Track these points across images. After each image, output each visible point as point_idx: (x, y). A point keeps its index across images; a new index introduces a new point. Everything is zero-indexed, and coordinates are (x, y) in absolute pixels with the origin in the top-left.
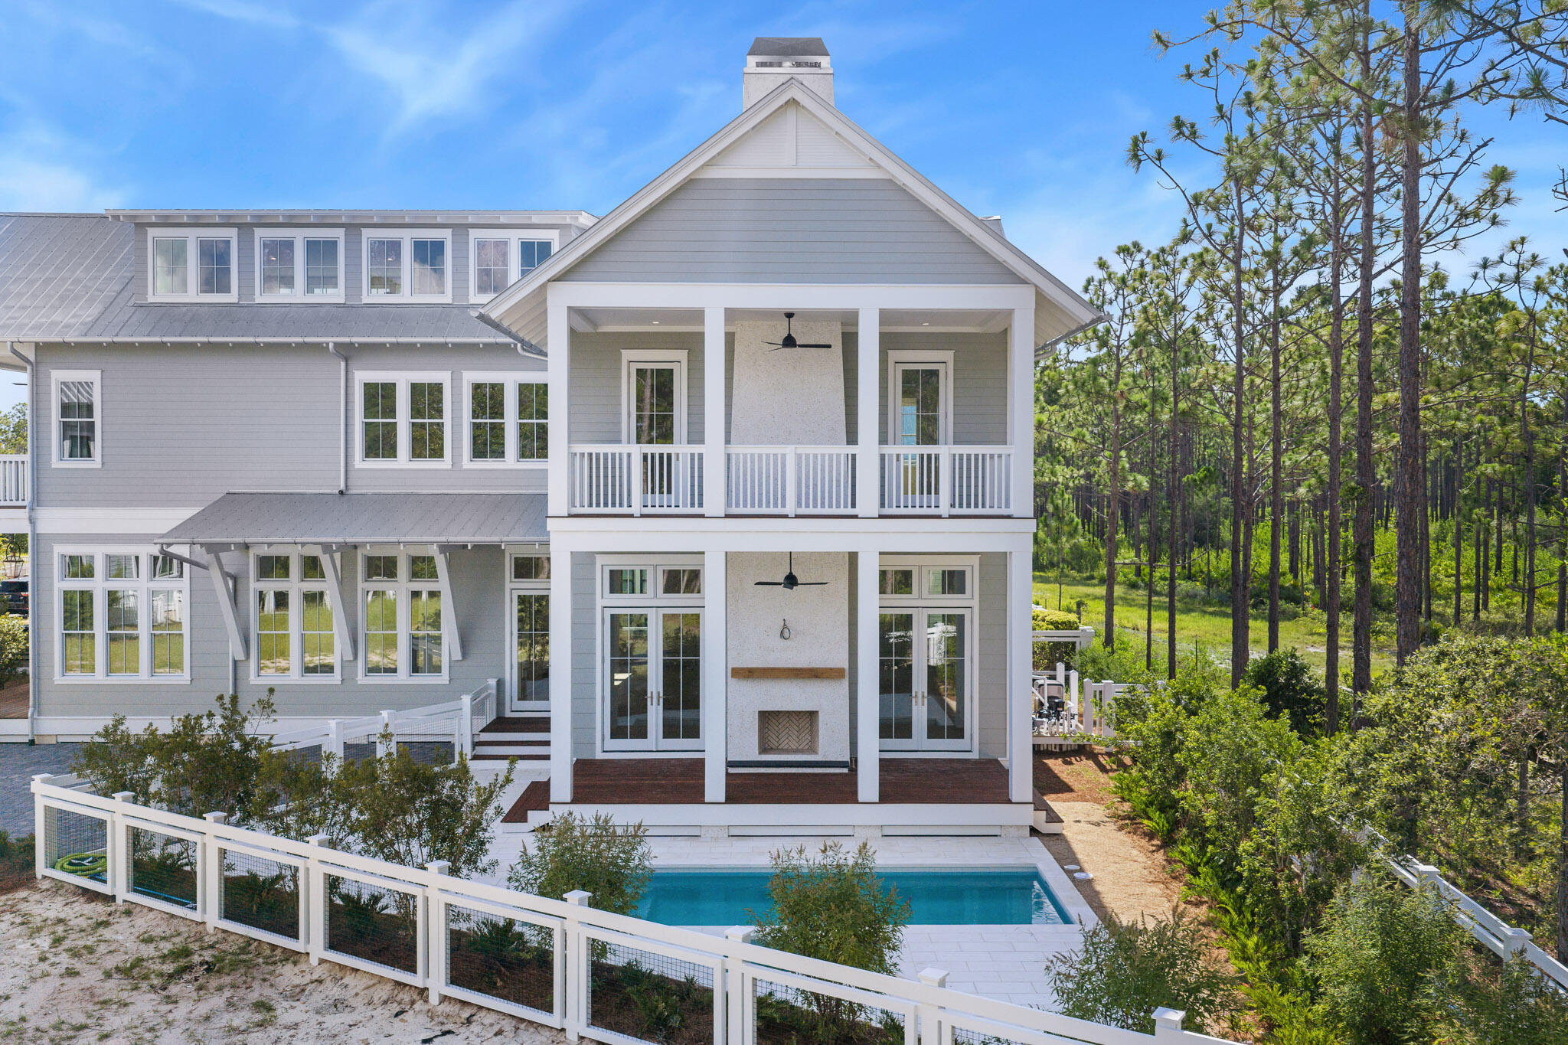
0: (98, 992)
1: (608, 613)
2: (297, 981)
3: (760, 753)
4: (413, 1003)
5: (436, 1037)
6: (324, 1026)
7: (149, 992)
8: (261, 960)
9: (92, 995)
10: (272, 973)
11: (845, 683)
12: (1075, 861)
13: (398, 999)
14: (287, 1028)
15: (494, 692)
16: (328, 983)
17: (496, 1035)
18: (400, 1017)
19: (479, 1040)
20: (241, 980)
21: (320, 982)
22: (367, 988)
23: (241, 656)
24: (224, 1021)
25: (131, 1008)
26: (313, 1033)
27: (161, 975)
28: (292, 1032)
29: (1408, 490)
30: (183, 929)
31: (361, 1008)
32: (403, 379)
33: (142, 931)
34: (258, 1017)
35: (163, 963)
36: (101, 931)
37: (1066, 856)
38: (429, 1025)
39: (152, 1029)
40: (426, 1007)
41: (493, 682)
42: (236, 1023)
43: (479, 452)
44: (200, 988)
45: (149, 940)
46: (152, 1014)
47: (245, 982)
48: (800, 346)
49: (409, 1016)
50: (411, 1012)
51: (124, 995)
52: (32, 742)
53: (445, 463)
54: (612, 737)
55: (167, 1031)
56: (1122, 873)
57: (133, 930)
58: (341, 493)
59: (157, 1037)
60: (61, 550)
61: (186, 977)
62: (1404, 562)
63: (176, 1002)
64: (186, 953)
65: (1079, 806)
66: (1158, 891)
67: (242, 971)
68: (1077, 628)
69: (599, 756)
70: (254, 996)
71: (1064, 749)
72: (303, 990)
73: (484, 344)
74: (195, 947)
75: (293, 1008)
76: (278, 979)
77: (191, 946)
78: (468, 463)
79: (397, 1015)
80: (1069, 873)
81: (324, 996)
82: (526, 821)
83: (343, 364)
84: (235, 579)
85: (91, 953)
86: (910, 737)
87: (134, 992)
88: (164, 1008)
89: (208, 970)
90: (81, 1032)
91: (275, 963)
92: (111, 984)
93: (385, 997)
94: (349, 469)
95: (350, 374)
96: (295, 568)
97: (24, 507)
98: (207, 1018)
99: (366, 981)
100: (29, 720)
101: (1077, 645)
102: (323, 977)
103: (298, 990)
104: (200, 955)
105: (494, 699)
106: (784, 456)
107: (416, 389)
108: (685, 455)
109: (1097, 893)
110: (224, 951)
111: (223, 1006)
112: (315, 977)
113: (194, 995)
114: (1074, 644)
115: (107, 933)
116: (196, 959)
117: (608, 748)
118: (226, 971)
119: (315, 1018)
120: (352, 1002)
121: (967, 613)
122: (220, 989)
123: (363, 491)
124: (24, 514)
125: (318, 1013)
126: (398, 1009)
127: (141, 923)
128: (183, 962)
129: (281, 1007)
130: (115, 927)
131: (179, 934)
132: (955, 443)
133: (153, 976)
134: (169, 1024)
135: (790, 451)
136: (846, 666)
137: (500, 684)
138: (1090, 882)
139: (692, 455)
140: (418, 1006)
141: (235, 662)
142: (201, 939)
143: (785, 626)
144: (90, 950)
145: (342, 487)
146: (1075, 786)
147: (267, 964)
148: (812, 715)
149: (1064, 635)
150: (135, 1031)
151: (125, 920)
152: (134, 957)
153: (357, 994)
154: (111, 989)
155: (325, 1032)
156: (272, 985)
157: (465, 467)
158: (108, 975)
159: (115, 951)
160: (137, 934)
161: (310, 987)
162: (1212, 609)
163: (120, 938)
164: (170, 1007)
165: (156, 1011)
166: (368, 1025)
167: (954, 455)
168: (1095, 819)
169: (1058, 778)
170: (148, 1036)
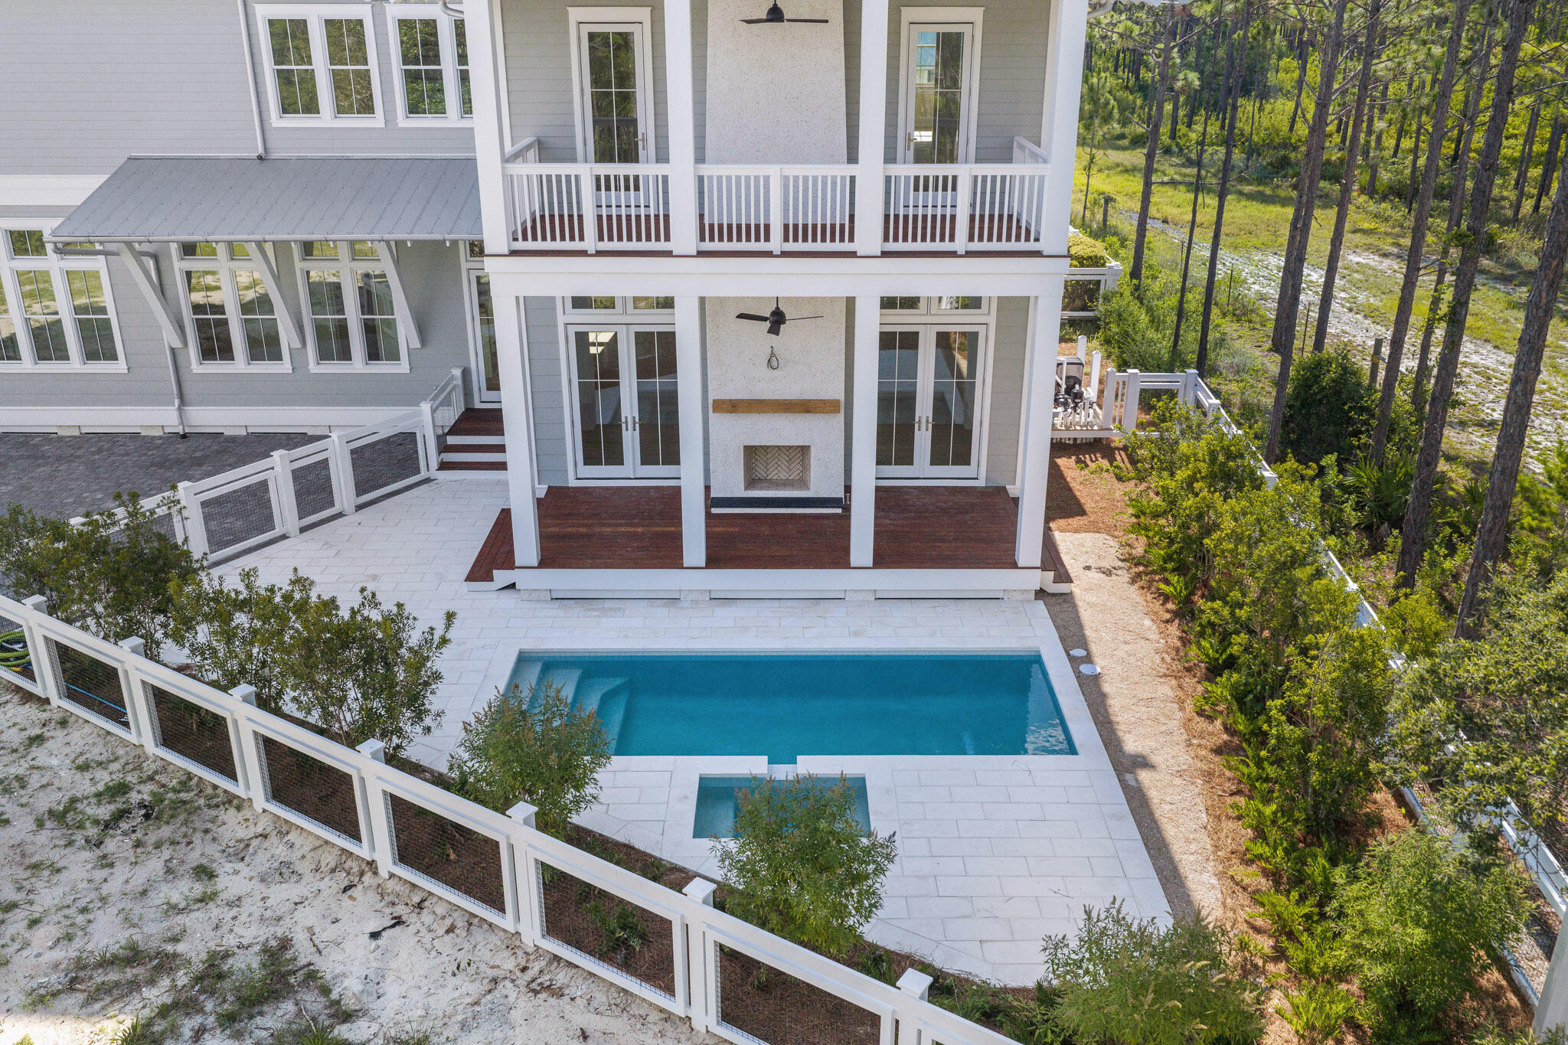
0: (29, 849)
1: (572, 330)
2: (242, 833)
3: (746, 488)
4: (362, 874)
5: (384, 929)
6: (269, 903)
7: (84, 848)
8: (202, 802)
9: (23, 855)
10: (213, 821)
11: (841, 417)
12: (1083, 643)
13: (346, 866)
14: (230, 904)
15: (459, 382)
16: (274, 839)
17: (448, 932)
18: (349, 893)
19: (431, 935)
20: (180, 833)
21: (265, 836)
22: (315, 849)
23: (177, 343)
24: (162, 895)
25: (63, 876)
26: (257, 915)
27: (96, 822)
28: (234, 911)
29: (1544, 301)
30: (121, 752)
31: (308, 877)
32: (314, 14)
33: (79, 750)
34: (198, 889)
35: (99, 803)
36: (35, 751)
37: (1072, 635)
38: (379, 906)
39: (84, 910)
40: (375, 881)
41: (457, 372)
42: (176, 898)
43: (415, 107)
44: (138, 844)
45: (84, 768)
46: (85, 885)
47: (185, 836)
48: (788, 20)
49: (355, 892)
50: (360, 887)
51: (55, 855)
53: (376, 121)
54: (585, 464)
55: (101, 912)
56: (1133, 660)
57: (67, 750)
58: (260, 158)
59: (90, 921)
61: (124, 826)
62: (1519, 388)
63: (111, 865)
64: (122, 789)
65: (1088, 538)
66: (1170, 693)
67: (182, 817)
68: (1103, 265)
69: (572, 483)
70: (194, 857)
71: (1078, 442)
72: (248, 845)
74: (131, 778)
75: (236, 872)
76: (220, 830)
77: (129, 778)
78: (404, 120)
79: (345, 890)
80: (1074, 661)
81: (268, 855)
82: (492, 580)
84: (155, 257)
85: (23, 787)
86: (911, 463)
87: (69, 850)
88: (100, 874)
89: (147, 816)
90: (10, 915)
91: (217, 806)
92: (43, 837)
93: (332, 865)
94: (266, 127)
95: (249, 8)
96: (221, 246)
98: (144, 893)
99: (310, 843)
101: (1102, 283)
102: (269, 830)
103: (242, 846)
104: (139, 792)
105: (460, 391)
106: (767, 179)
107: (332, 28)
109: (1104, 696)
110: (163, 786)
111: (161, 873)
112: (259, 830)
113: (130, 854)
114: (1098, 282)
115: (40, 755)
116: (134, 797)
117: (579, 474)
118: (166, 817)
119: (259, 888)
120: (299, 867)
121: (981, 330)
122: (158, 846)
123: (288, 156)
125: (263, 881)
126: (346, 883)
127: (77, 737)
128: (119, 804)
129: (225, 869)
130: (49, 744)
131: (116, 759)
132: (977, 161)
133: (88, 824)
134: (104, 900)
135: (774, 172)
136: (842, 397)
137: (466, 373)
138: (1096, 678)
140: (368, 878)
141: (173, 350)
142: (139, 768)
143: (772, 354)
144: (22, 782)
145: (261, 150)
146: (1088, 505)
147: (209, 807)
148: (804, 450)
149: (1088, 274)
150: (66, 912)
151: (60, 733)
152: (69, 795)
153: (303, 857)
154: (45, 844)
155: (268, 914)
156: (214, 839)
157: (401, 125)
158: (40, 824)
159: (48, 785)
160: (73, 756)
161: (255, 843)
162: (1247, 189)
163: (55, 762)
164: (105, 873)
165: (90, 881)
166: (315, 903)
167: (976, 177)
168: (1106, 564)
169: (1070, 490)
170: (80, 919)
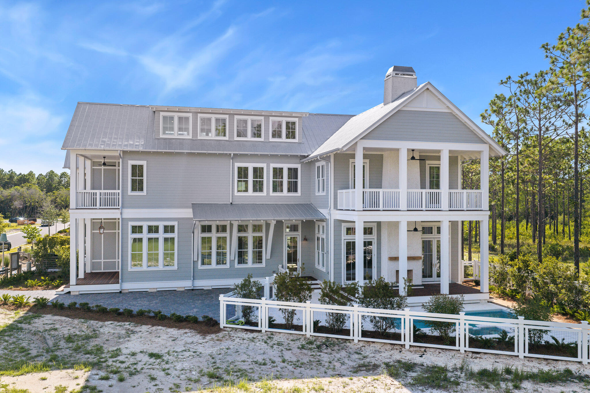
1: (346, 241)
11: (421, 261)
23: (196, 260)
32: (251, 166)
41: (280, 266)
43: (275, 190)
52: (121, 292)
53: (264, 194)
54: (347, 280)
60: (131, 224)
73: (280, 155)
78: (272, 194)
83: (231, 161)
84: (193, 233)
86: (432, 277)
94: (233, 196)
95: (233, 164)
96: (214, 229)
97: (119, 209)
100: (120, 284)
107: (255, 170)
108: (368, 192)
123: (237, 203)
124: (118, 211)
135: (424, 191)
139: (370, 192)
141: (194, 262)
145: (231, 202)
148: (411, 271)
157: (271, 195)
167: (467, 193)
